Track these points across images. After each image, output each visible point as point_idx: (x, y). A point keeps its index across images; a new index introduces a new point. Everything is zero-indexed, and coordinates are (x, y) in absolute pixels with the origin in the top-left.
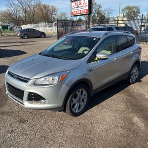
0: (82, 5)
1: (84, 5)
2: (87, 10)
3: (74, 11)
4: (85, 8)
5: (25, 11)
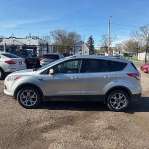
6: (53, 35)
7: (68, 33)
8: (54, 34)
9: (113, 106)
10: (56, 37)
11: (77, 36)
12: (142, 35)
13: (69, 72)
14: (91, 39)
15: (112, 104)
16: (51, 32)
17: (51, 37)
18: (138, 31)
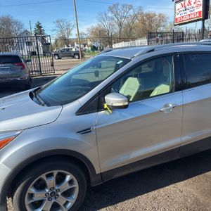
0: (193, 5)
1: (195, 5)
2: (200, 12)
3: (179, 16)
4: (196, 10)
5: (120, 25)
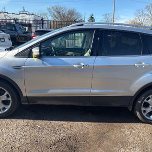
6: (50, 12)
7: (67, 11)
8: (52, 10)
9: (145, 115)
10: (54, 15)
11: (77, 14)
12: (148, 15)
13: (69, 53)
14: (92, 18)
15: (145, 111)
16: (49, 9)
17: (48, 14)
18: (144, 9)
